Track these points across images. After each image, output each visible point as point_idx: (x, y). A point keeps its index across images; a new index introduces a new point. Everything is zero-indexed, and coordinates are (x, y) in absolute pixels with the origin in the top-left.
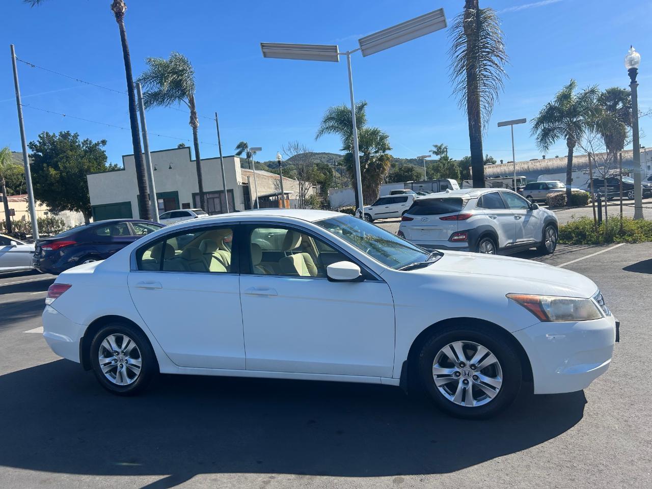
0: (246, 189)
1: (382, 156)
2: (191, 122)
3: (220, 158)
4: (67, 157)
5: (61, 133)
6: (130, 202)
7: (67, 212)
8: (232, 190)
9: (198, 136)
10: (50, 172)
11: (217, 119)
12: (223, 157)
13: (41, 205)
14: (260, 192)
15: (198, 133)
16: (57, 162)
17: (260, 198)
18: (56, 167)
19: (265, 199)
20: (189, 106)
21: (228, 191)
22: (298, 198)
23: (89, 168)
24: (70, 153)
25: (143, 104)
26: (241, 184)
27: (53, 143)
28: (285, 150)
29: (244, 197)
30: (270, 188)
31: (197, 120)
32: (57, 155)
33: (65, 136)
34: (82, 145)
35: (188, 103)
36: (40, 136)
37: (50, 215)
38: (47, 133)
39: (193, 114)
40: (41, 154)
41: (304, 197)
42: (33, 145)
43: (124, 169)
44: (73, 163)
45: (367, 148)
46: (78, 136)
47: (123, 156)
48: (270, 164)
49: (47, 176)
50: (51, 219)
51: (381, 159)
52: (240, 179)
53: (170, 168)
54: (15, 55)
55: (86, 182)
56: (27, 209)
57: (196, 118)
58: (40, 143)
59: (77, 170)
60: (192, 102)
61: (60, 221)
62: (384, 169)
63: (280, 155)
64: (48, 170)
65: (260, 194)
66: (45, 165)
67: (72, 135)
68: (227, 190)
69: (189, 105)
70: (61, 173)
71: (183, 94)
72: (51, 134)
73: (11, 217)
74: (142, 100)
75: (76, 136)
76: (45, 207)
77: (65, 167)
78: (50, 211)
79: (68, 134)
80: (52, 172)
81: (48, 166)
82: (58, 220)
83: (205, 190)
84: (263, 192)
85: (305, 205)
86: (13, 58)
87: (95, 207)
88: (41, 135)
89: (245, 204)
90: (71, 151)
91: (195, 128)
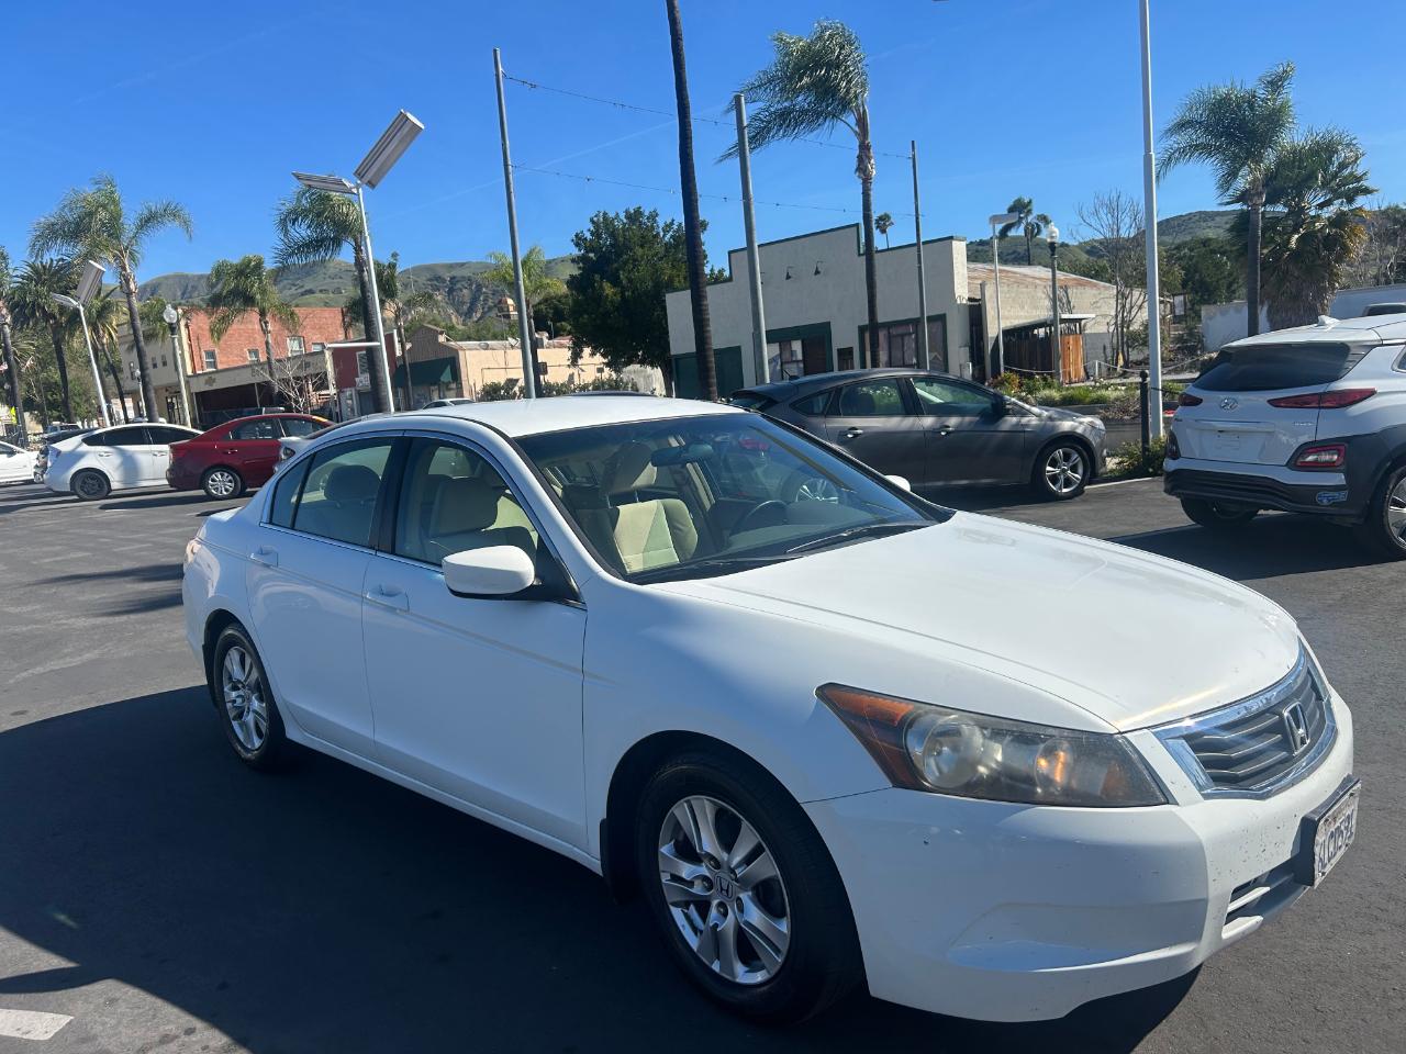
0: (976, 312)
1: (1343, 214)
2: (858, 169)
3: (917, 244)
4: (635, 260)
5: (627, 212)
6: (739, 348)
7: (635, 367)
8: (944, 315)
9: (872, 198)
10: (604, 290)
11: (914, 156)
12: (924, 243)
13: (593, 354)
14: (1007, 318)
15: (872, 193)
16: (617, 270)
17: (1007, 333)
18: (615, 282)
19: (1020, 337)
20: (855, 132)
21: (930, 319)
22: (1112, 328)
23: (671, 279)
24: (639, 251)
25: (747, 140)
26: (964, 302)
27: (613, 235)
28: (1085, 213)
29: (971, 331)
30: (1036, 308)
31: (872, 161)
32: (619, 255)
33: (633, 218)
34: (662, 234)
35: (853, 125)
36: (592, 221)
37: (607, 373)
38: (605, 214)
39: (864, 148)
40: (592, 255)
41: (1128, 328)
42: (580, 239)
43: (730, 279)
44: (643, 271)
45: (1301, 197)
46: (657, 215)
47: (730, 253)
48: (1093, 247)
49: (599, 299)
50: (616, 381)
51: (1339, 221)
52: (962, 292)
53: (817, 272)
54: (501, 69)
55: (664, 309)
56: (569, 363)
57: (869, 159)
58: (592, 234)
59: (650, 284)
60: (862, 122)
61: (630, 385)
62: (1346, 249)
63: (1056, 230)
64: (601, 287)
65: (1007, 324)
66: (597, 277)
67: (647, 213)
68: (928, 317)
69: (857, 129)
70: (623, 293)
71: (845, 105)
72: (611, 215)
73: (542, 377)
74: (746, 131)
75: (653, 216)
76: (599, 359)
77: (630, 281)
78: (607, 365)
79: (638, 212)
80: (608, 290)
81: (602, 279)
82: (627, 384)
83: (881, 319)
84: (1020, 317)
85: (1128, 346)
86: (497, 75)
87: (679, 358)
88: (595, 219)
89: (971, 348)
90: (642, 246)
91: (866, 181)
